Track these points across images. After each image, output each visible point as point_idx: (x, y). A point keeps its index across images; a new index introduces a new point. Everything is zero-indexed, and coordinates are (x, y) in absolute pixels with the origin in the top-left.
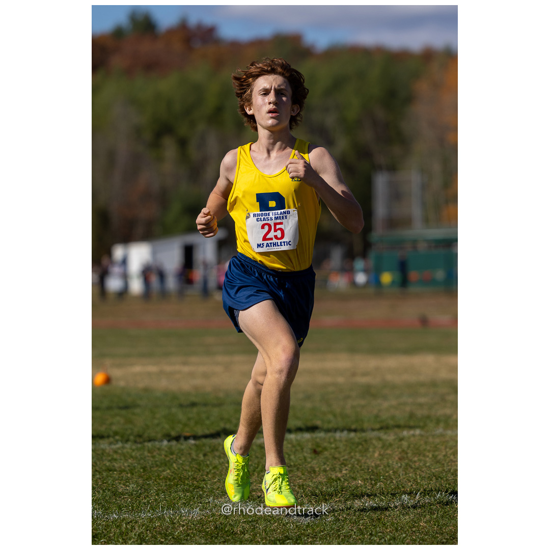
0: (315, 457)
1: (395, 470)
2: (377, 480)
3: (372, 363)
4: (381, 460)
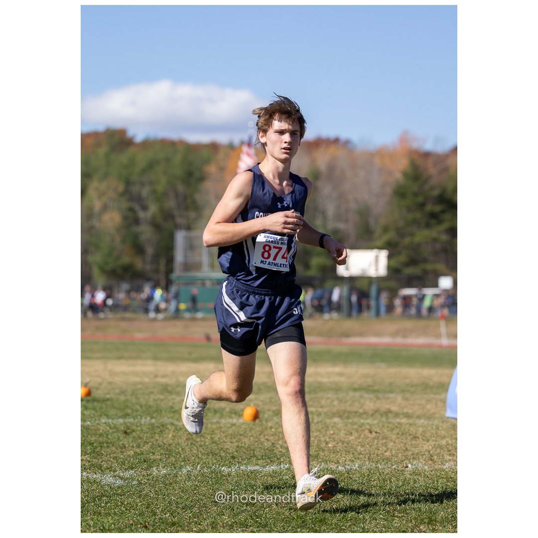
0: (126, 437)
1: (183, 447)
2: (170, 455)
3: (170, 368)
4: (173, 440)
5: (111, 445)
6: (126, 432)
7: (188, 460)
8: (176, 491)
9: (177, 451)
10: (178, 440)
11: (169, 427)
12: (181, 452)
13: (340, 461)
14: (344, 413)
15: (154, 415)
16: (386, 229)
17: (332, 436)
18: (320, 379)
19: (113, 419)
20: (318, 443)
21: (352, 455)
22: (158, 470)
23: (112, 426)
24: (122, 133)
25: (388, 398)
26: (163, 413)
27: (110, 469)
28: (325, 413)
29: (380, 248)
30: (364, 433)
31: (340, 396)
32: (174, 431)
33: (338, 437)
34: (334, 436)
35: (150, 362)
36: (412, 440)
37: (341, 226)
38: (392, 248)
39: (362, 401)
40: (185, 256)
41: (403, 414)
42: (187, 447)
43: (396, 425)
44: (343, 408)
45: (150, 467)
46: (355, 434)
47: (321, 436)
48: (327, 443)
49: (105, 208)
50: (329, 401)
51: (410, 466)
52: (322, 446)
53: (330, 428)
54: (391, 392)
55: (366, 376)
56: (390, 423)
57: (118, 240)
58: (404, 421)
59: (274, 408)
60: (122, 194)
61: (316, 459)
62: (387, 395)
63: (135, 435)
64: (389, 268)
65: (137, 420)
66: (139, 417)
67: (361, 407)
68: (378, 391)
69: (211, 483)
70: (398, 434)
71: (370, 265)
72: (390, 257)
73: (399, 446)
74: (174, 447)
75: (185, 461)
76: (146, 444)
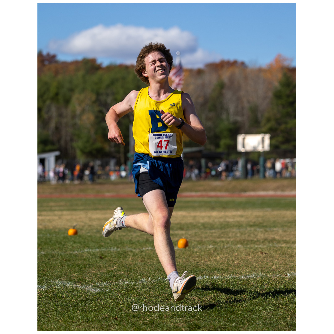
0: (101, 260)
1: (139, 266)
2: (130, 271)
4: (132, 262)
5: (91, 266)
6: (101, 258)
7: (143, 275)
8: (135, 295)
9: (135, 269)
10: (135, 261)
11: (129, 253)
12: (138, 270)
13: (243, 273)
14: (244, 241)
15: (119, 246)
16: (268, 120)
17: (236, 257)
18: (228, 220)
19: (92, 249)
20: (227, 261)
21: (250, 269)
22: (123, 282)
23: (92, 253)
24: (93, 61)
25: (273, 231)
26: (125, 245)
27: (91, 281)
28: (232, 242)
29: (265, 133)
30: (258, 254)
31: (241, 230)
32: (133, 256)
33: (241, 257)
34: (238, 256)
36: (289, 257)
37: (239, 119)
38: (273, 132)
39: (256, 233)
41: (283, 241)
42: (142, 266)
43: (279, 248)
44: (244, 238)
45: (117, 280)
46: (252, 255)
47: (230, 256)
48: (233, 261)
49: (83, 111)
50: (234, 234)
51: (288, 275)
52: (230, 263)
53: (235, 251)
54: (275, 227)
55: (258, 217)
56: (274, 247)
57: (92, 131)
58: (284, 245)
59: (198, 239)
60: (94, 102)
61: (227, 272)
62: (272, 229)
63: (107, 259)
64: (271, 145)
65: (108, 249)
66: (109, 247)
67: (255, 238)
68: (266, 226)
69: (158, 289)
70: (280, 254)
71: (259, 144)
72: (271, 138)
73: (281, 262)
74: (133, 266)
75: (141, 275)
76: (114, 265)
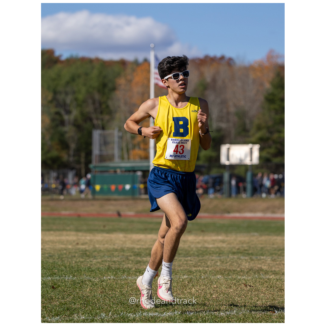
1: (98, 299)
2: (88, 305)
4: (90, 293)
6: (53, 287)
7: (102, 309)
9: (93, 301)
10: (94, 292)
11: (87, 283)
12: (96, 303)
14: (225, 272)
15: (76, 274)
17: (215, 289)
18: (207, 245)
20: (204, 294)
22: (78, 317)
24: (51, 52)
25: (260, 260)
26: (83, 273)
28: (210, 271)
29: (254, 143)
30: (241, 286)
31: (222, 258)
32: (91, 286)
33: (220, 290)
35: (73, 233)
36: (278, 291)
38: (263, 142)
39: (239, 262)
40: (101, 150)
41: (271, 271)
42: (101, 299)
43: (266, 280)
45: (72, 314)
46: (234, 287)
47: (207, 289)
48: (211, 295)
50: (213, 262)
51: (276, 311)
52: (207, 297)
53: (214, 283)
54: (262, 255)
56: (261, 279)
57: (48, 137)
58: (272, 277)
60: (51, 102)
62: (259, 257)
64: (260, 158)
65: (62, 278)
66: (64, 276)
67: (239, 267)
68: (252, 254)
70: (267, 287)
71: (246, 156)
72: (261, 150)
73: (268, 296)
74: (91, 298)
76: (69, 296)
